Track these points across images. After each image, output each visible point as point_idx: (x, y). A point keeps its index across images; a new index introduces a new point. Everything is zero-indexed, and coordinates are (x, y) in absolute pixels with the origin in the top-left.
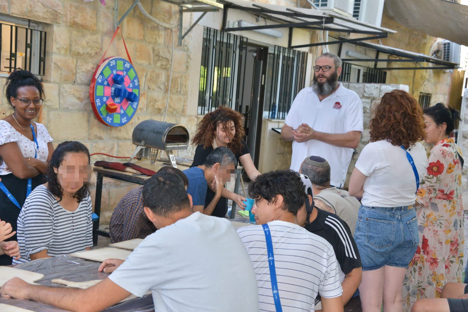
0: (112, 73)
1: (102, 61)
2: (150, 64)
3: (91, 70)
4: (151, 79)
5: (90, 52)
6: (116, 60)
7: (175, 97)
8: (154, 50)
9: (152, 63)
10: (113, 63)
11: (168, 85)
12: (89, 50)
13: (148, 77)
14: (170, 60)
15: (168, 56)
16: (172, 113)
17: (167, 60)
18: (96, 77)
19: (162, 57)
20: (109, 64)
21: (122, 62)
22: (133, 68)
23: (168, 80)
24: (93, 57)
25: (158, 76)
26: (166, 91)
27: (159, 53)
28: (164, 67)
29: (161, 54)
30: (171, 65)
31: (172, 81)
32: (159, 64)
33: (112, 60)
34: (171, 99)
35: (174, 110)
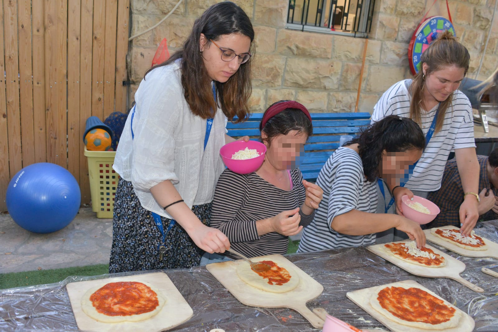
0: (432, 31)
1: (424, 20)
2: (469, 24)
3: (413, 28)
4: (468, 39)
5: (413, 12)
6: (437, 19)
7: (490, 57)
8: (475, 10)
9: (471, 23)
10: (434, 22)
11: (484, 45)
12: (413, 10)
13: (466, 37)
14: (490, 20)
15: (489, 17)
16: (484, 72)
17: (488, 20)
18: (416, 35)
19: (483, 18)
20: (430, 23)
21: (442, 21)
22: (453, 28)
23: (485, 41)
24: (415, 16)
25: (476, 36)
26: (482, 50)
27: (480, 13)
28: (483, 27)
29: (482, 14)
30: (490, 26)
31: (489, 41)
32: (478, 24)
33: (433, 19)
34: (486, 59)
35: (487, 69)
